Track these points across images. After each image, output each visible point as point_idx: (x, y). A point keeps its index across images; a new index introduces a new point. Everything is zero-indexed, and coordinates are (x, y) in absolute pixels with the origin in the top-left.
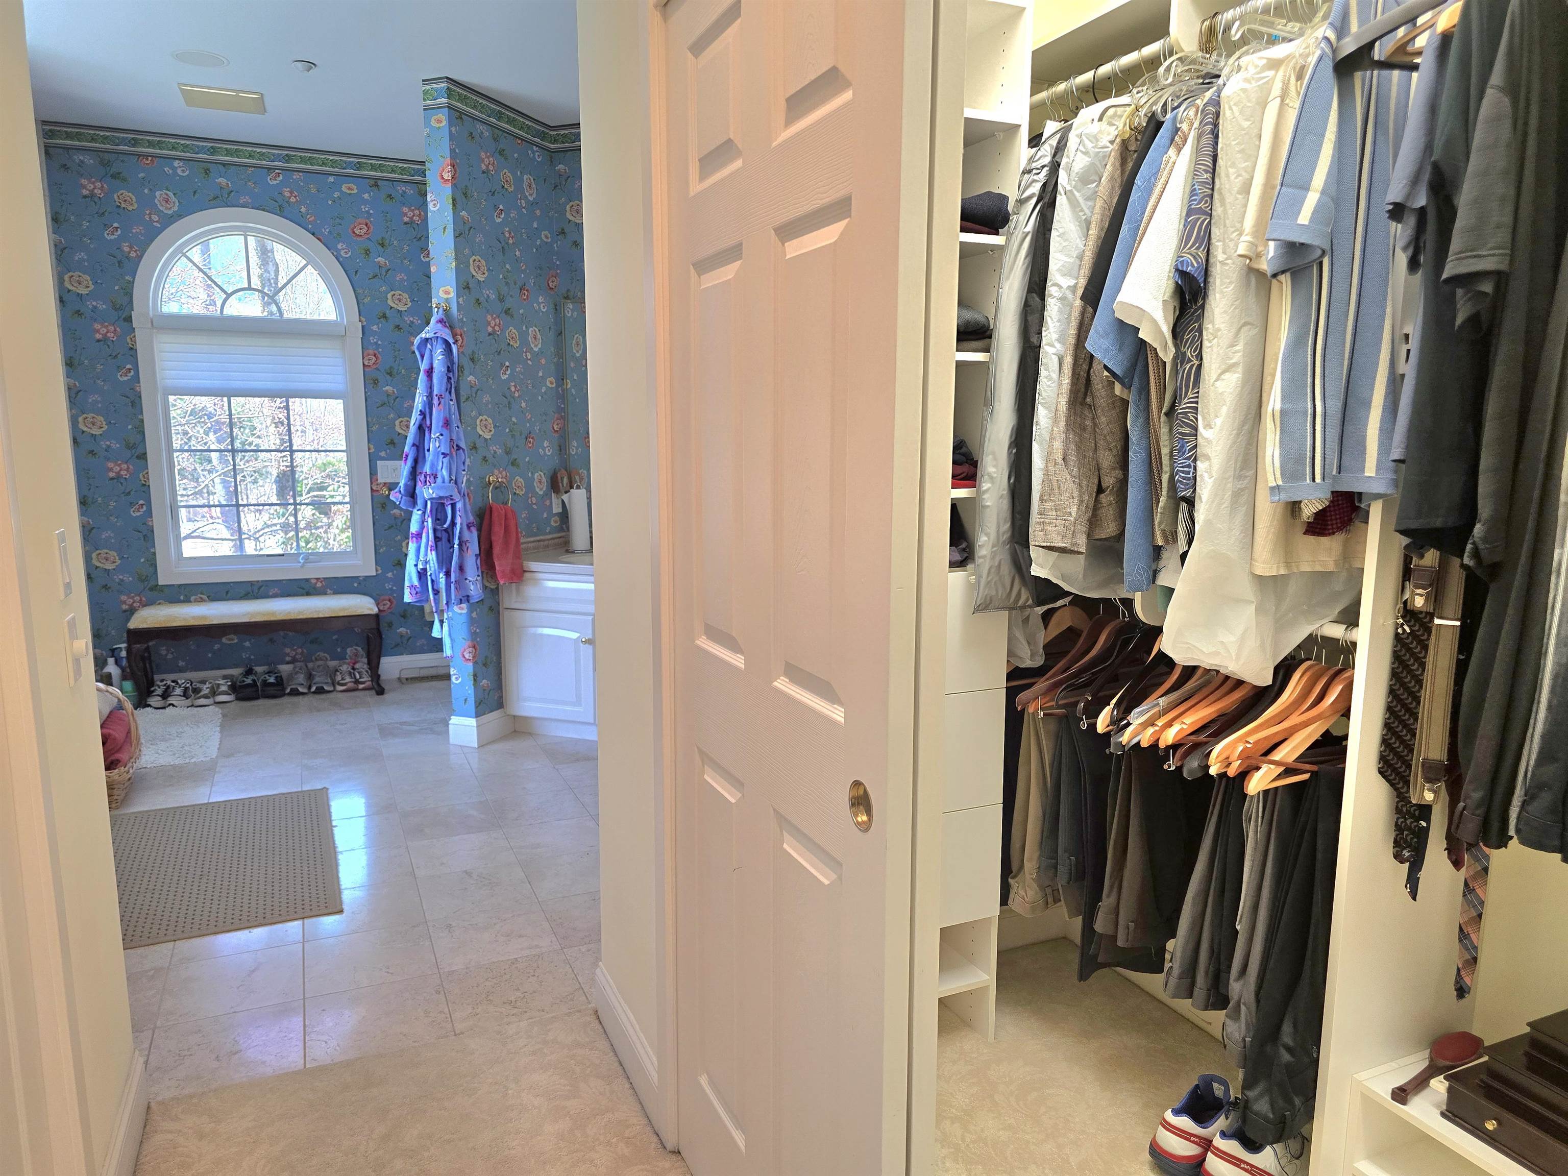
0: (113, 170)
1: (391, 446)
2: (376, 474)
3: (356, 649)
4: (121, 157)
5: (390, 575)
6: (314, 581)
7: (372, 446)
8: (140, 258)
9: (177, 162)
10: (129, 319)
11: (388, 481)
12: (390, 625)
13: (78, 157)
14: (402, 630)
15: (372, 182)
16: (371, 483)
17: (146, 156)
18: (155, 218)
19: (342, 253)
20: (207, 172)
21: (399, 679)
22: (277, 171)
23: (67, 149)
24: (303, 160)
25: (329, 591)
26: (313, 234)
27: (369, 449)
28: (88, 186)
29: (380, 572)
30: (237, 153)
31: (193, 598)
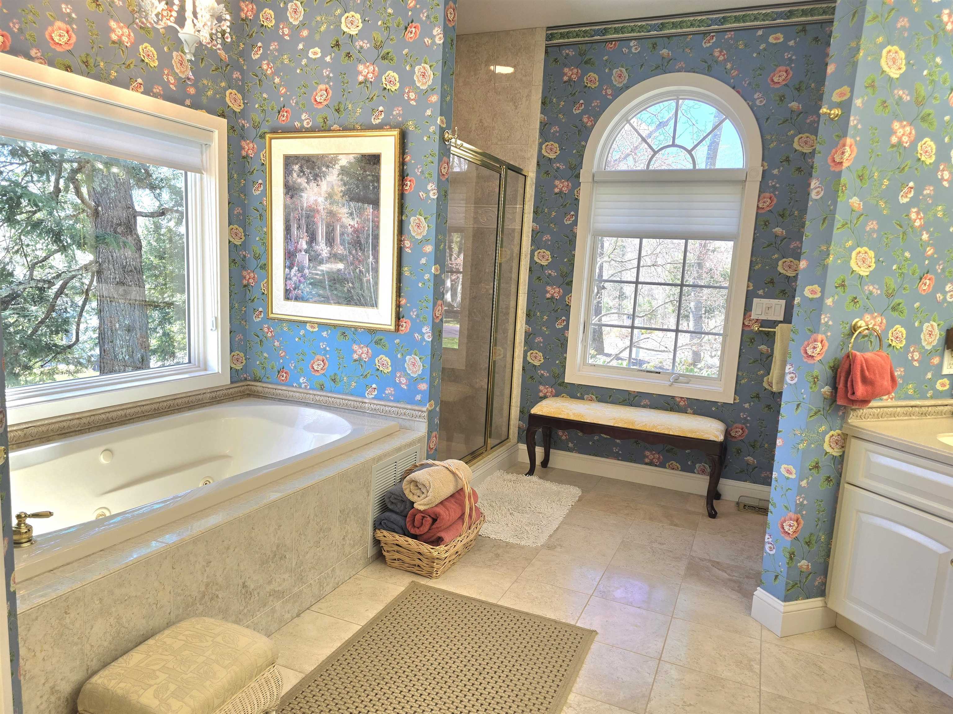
0: (588, 57)
1: (770, 285)
2: (751, 310)
3: (704, 466)
4: (595, 46)
5: (747, 406)
6: (678, 400)
7: (751, 285)
8: (593, 126)
9: (633, 41)
10: (578, 176)
11: (761, 318)
12: (739, 451)
13: (566, 51)
14: (750, 459)
15: (800, 28)
16: (744, 319)
17: (611, 41)
18: (609, 92)
19: (758, 103)
20: (654, 46)
21: (738, 503)
22: (712, 34)
23: (559, 46)
24: (737, 19)
25: (689, 410)
26: (733, 88)
27: (748, 287)
28: (571, 73)
29: (737, 401)
30: (680, 25)
31: (585, 397)
